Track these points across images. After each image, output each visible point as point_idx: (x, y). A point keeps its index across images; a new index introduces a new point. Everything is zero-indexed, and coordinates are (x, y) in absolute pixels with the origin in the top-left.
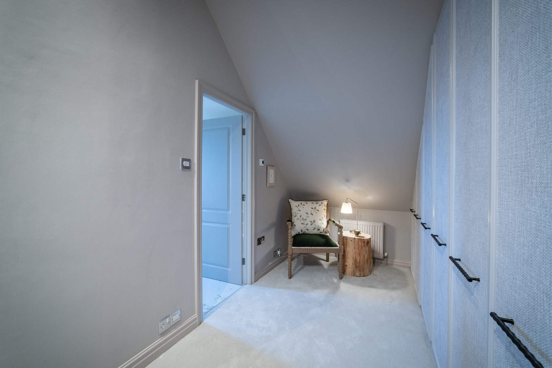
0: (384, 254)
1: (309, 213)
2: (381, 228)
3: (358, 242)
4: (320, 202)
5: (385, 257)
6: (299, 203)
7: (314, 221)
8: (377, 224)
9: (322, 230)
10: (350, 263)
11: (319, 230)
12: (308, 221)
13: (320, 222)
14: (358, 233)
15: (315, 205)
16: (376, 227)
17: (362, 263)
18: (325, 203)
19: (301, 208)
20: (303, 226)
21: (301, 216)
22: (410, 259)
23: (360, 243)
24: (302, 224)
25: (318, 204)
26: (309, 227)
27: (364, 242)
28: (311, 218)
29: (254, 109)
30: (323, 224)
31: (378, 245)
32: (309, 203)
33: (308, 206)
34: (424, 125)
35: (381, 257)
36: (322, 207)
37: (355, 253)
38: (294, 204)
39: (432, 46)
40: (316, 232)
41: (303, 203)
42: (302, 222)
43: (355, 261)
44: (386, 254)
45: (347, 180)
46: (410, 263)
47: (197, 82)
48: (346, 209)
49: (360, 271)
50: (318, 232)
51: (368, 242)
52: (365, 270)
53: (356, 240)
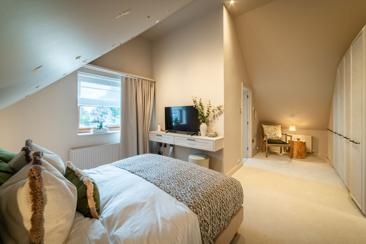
0: (312, 151)
1: (273, 130)
2: (310, 138)
3: (300, 143)
4: (278, 126)
5: (312, 152)
6: (267, 126)
7: (276, 134)
8: (308, 136)
9: (279, 138)
10: (295, 152)
11: (278, 138)
12: (273, 134)
13: (279, 134)
14: (299, 139)
15: (275, 127)
16: (308, 138)
17: (301, 153)
18: (280, 126)
19: (268, 128)
20: (270, 136)
21: (269, 132)
22: (327, 153)
23: (300, 144)
24: (270, 135)
25: (277, 127)
26: (273, 136)
27: (303, 143)
28: (274, 133)
29: (252, 87)
30: (280, 135)
31: (309, 146)
32: (272, 126)
33: (272, 127)
34: (334, 94)
35: (311, 152)
36: (279, 128)
37: (298, 148)
38: (265, 127)
39: (338, 68)
40: (276, 139)
41: (269, 126)
42: (270, 134)
43: (298, 152)
44: (313, 151)
45: (293, 116)
46: (327, 155)
47: (242, 83)
48: (292, 129)
49: (300, 156)
50: (278, 139)
51: (305, 143)
52: (303, 156)
53: (298, 142)
